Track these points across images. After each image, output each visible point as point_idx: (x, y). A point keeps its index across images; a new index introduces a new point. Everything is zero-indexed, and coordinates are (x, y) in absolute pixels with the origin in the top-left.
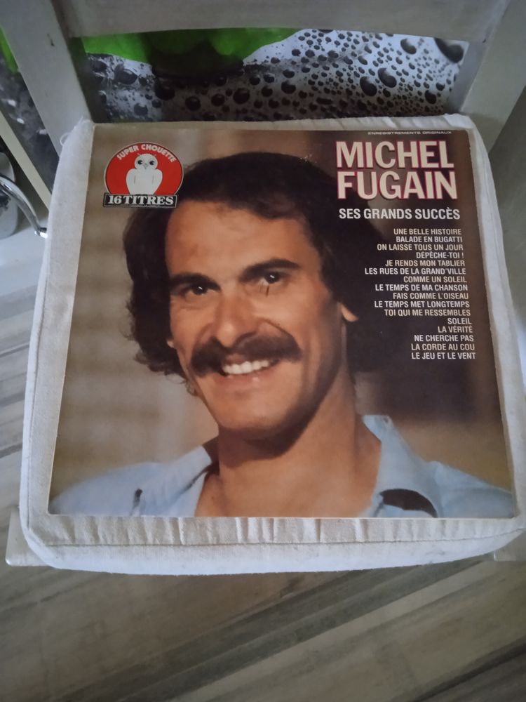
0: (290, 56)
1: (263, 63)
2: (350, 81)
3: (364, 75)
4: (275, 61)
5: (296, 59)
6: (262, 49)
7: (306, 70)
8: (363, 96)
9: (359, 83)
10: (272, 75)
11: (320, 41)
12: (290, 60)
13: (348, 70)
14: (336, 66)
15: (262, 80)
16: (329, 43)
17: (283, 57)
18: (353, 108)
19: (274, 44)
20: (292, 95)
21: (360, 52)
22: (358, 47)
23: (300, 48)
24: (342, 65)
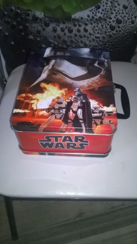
2: (106, 27)
3: (111, 23)
4: (82, 18)
5: (89, 19)
7: (91, 24)
8: (111, 32)
9: (109, 27)
10: (81, 24)
11: (96, 12)
12: (87, 19)
13: (105, 24)
15: (77, 25)
16: (99, 13)
17: (84, 17)
18: (107, 38)
19: (82, 12)
20: (87, 33)
21: (109, 15)
22: (108, 13)
23: (89, 15)
24: (103, 22)
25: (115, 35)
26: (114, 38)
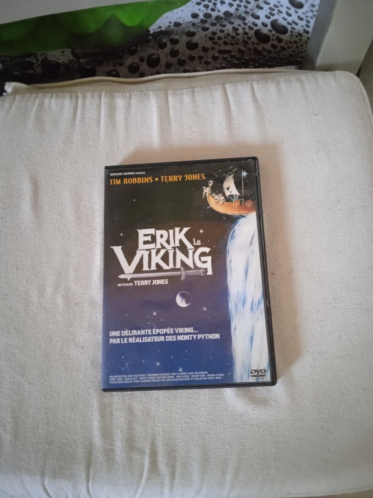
0: (190, 19)
1: (167, 28)
2: (246, 33)
3: (257, 28)
4: (177, 24)
5: (196, 21)
6: (164, 16)
8: (258, 44)
9: (253, 34)
11: (215, 4)
12: (191, 22)
13: (243, 26)
14: (232, 23)
16: (224, 5)
17: (184, 20)
18: (251, 54)
19: (175, 11)
20: (196, 51)
21: (252, 10)
22: (249, 6)
23: (197, 12)
24: (237, 22)
25: (270, 52)
26: (268, 58)
